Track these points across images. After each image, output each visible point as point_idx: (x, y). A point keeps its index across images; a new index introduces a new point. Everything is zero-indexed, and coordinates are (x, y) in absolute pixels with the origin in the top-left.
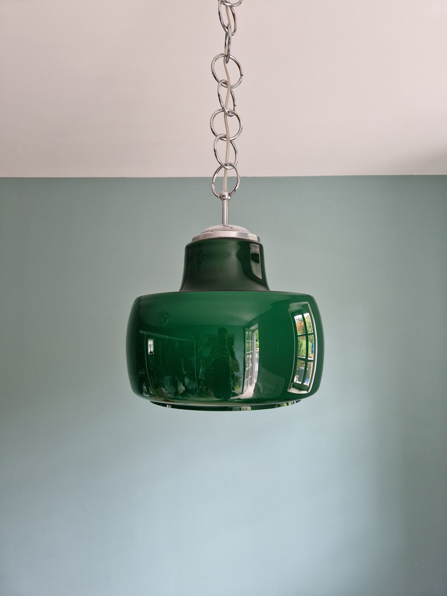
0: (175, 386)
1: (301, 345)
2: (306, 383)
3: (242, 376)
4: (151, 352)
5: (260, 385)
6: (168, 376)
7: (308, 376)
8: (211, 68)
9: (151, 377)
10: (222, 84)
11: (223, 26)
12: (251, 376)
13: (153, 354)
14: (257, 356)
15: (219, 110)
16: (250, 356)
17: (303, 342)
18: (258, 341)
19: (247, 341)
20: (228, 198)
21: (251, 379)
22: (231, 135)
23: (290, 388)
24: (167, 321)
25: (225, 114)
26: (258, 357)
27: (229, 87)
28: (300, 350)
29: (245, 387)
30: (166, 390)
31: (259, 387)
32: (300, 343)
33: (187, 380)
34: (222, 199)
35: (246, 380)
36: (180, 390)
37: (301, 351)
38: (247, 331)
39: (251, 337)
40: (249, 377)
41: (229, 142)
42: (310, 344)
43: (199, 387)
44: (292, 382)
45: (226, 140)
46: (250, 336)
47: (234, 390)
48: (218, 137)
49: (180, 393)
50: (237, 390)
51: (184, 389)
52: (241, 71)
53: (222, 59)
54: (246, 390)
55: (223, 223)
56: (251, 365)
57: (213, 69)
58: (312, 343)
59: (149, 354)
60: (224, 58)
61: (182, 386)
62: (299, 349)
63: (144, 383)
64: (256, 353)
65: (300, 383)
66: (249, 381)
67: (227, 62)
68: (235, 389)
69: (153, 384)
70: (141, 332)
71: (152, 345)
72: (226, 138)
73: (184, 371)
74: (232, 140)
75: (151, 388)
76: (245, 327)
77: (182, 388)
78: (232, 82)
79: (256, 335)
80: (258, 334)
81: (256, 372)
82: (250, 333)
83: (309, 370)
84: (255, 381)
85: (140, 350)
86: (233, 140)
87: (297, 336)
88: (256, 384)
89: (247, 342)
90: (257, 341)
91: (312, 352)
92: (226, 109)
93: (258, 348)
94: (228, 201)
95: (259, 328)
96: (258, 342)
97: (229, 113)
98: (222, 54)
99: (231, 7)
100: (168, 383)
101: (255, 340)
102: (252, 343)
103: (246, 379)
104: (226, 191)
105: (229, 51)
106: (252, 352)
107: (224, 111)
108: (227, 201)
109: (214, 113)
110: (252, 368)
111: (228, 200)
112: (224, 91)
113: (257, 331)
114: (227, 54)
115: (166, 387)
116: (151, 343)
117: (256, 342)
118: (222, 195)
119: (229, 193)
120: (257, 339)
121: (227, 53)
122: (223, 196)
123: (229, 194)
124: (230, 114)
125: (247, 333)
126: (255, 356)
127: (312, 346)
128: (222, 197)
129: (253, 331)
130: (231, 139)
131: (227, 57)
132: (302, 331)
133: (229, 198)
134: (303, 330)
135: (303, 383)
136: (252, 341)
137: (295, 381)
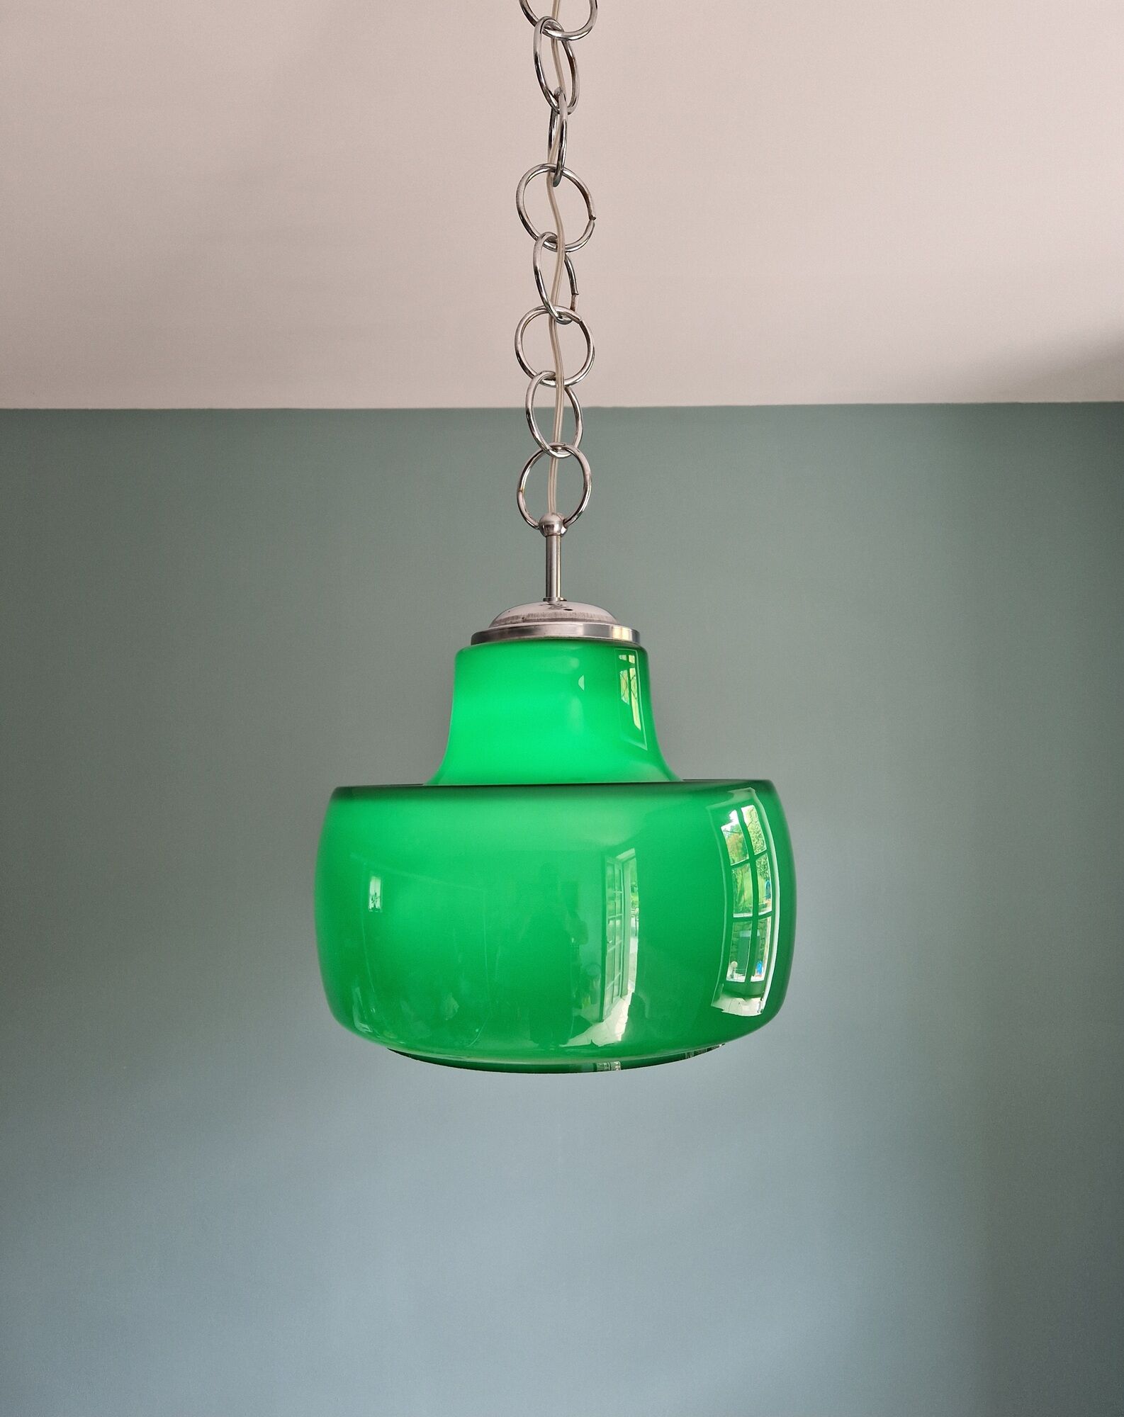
1: (742, 892)
3: (598, 971)
4: (374, 910)
7: (759, 957)
8: (517, 203)
10: (546, 243)
11: (546, 92)
13: (381, 913)
14: (634, 923)
15: (537, 309)
16: (618, 922)
17: (743, 881)
18: (636, 889)
19: (609, 892)
20: (560, 531)
22: (568, 373)
25: (551, 317)
26: (638, 925)
27: (561, 251)
28: (739, 899)
29: (607, 999)
31: (641, 1002)
34: (546, 535)
35: (608, 988)
38: (609, 864)
39: (619, 881)
41: (563, 389)
42: (762, 883)
44: (721, 982)
45: (555, 386)
47: (581, 1008)
48: (537, 380)
50: (588, 1011)
52: (591, 206)
53: (543, 177)
54: (609, 1012)
55: (548, 598)
56: (619, 942)
57: (521, 205)
58: (767, 879)
59: (371, 914)
60: (549, 175)
65: (741, 979)
66: (616, 987)
67: (556, 184)
68: (583, 1005)
72: (554, 380)
74: (568, 385)
76: (605, 856)
78: (569, 237)
79: (632, 876)
80: (635, 874)
82: (616, 870)
86: (571, 384)
87: (729, 868)
90: (633, 891)
92: (555, 305)
93: (638, 909)
94: (559, 540)
95: (637, 856)
97: (561, 318)
98: (543, 166)
99: (565, 40)
101: (628, 885)
102: (623, 898)
103: (608, 983)
104: (553, 514)
105: (560, 158)
106: (623, 914)
107: (547, 310)
108: (557, 538)
109: (526, 316)
110: (624, 950)
111: (561, 535)
112: (548, 261)
113: (633, 865)
114: (556, 166)
118: (546, 524)
119: (563, 519)
121: (556, 163)
122: (547, 528)
123: (564, 523)
124: (565, 318)
125: (609, 872)
127: (768, 885)
128: (545, 528)
129: (624, 864)
130: (566, 383)
131: (556, 173)
132: (740, 851)
133: (563, 530)
135: (748, 978)
136: (622, 892)
137: (728, 978)
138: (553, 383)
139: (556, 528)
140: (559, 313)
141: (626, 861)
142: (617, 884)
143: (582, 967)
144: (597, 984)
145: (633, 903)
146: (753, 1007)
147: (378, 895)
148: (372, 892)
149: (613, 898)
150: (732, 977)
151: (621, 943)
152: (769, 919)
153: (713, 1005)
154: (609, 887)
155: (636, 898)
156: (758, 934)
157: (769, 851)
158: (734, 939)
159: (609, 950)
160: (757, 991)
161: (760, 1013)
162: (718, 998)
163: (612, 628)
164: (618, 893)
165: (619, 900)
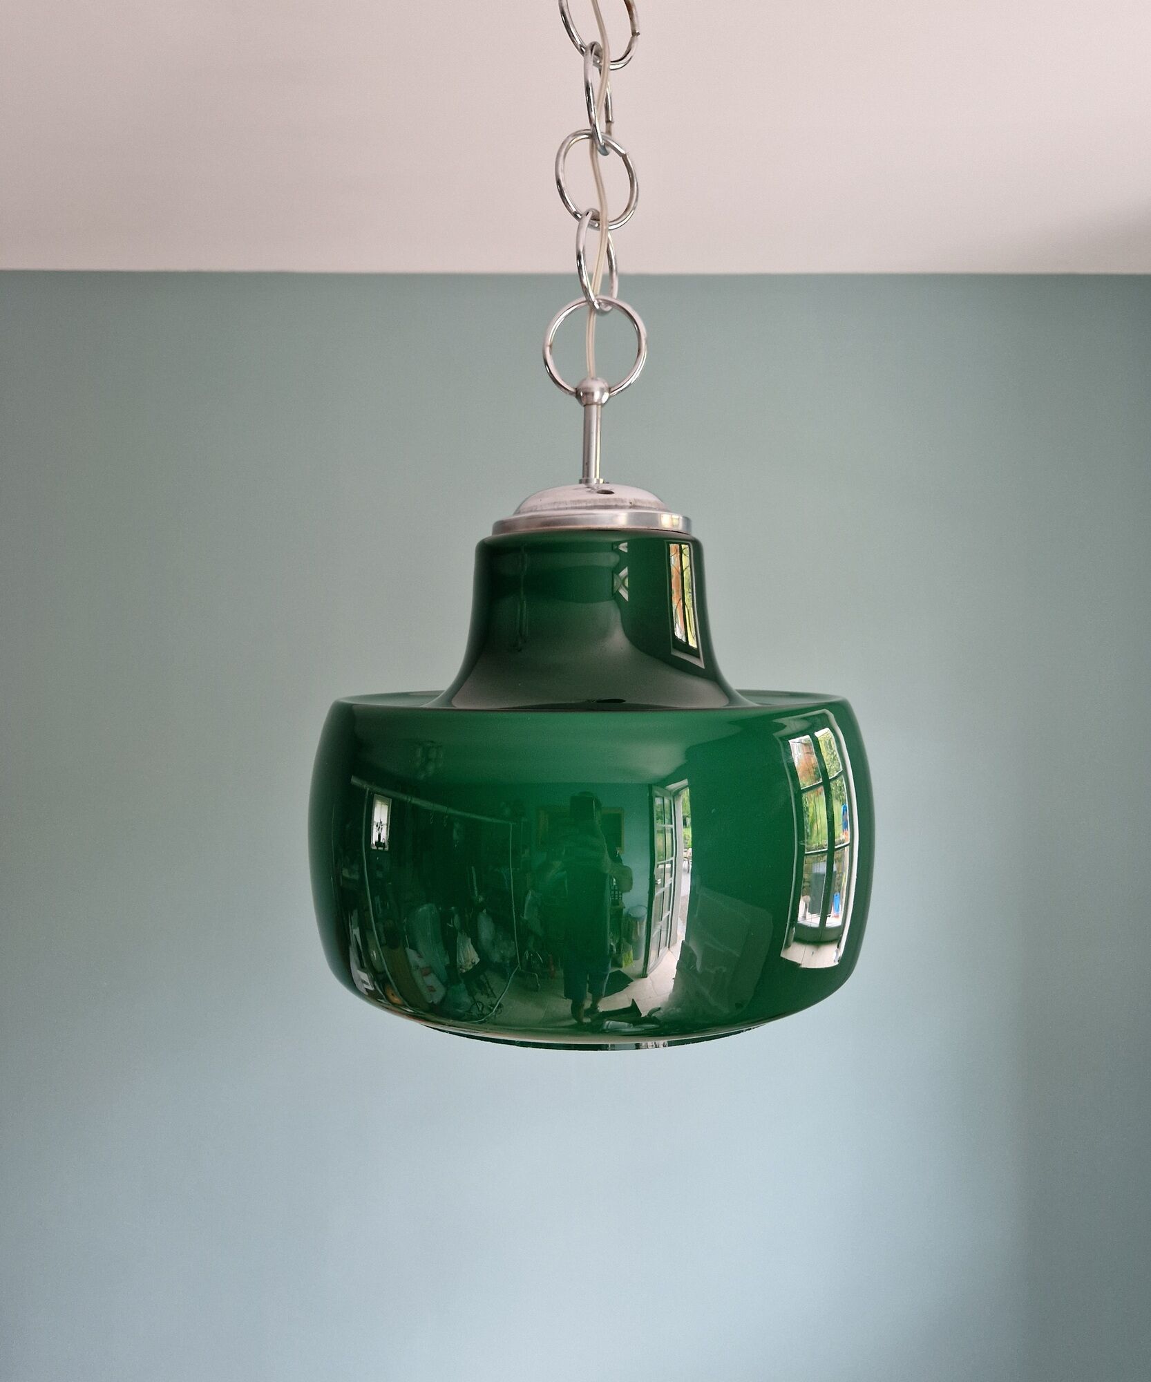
0: (451, 948)
1: (814, 821)
2: (833, 921)
3: (644, 912)
4: (378, 844)
5: (692, 945)
6: (428, 901)
7: (836, 889)
9: (377, 899)
12: (670, 912)
13: (387, 849)
17: (816, 806)
18: (689, 821)
19: (658, 825)
20: (600, 399)
21: (670, 920)
23: (788, 946)
24: (431, 768)
26: (691, 866)
28: (811, 831)
29: (653, 954)
30: (420, 957)
31: (693, 955)
32: (811, 815)
33: (486, 929)
34: (585, 404)
35: (654, 934)
36: (463, 961)
37: (815, 834)
38: (657, 797)
39: (669, 813)
40: (664, 917)
42: (838, 808)
43: (522, 955)
44: (791, 926)
46: (667, 809)
47: (621, 966)
49: (464, 971)
50: (631, 966)
51: (477, 960)
54: (655, 966)
55: (585, 479)
56: (669, 881)
58: (843, 802)
59: (375, 848)
61: (471, 946)
62: (808, 831)
63: (355, 913)
65: (815, 921)
66: (664, 934)
68: (624, 964)
69: (381, 929)
70: (354, 780)
71: (385, 828)
73: (479, 894)
75: (374, 940)
76: (653, 787)
77: (469, 956)
79: (684, 806)
80: (688, 804)
81: (684, 897)
82: (666, 801)
83: (838, 869)
84: (680, 933)
85: (348, 826)
87: (799, 793)
88: (685, 947)
89: (658, 832)
90: (685, 823)
91: (845, 826)
94: (600, 410)
96: (690, 830)
100: (429, 934)
101: (680, 822)
102: (674, 833)
103: (655, 927)
104: (592, 379)
108: (597, 407)
110: (673, 889)
111: (603, 405)
113: (686, 794)
115: (421, 949)
116: (381, 814)
117: (683, 830)
118: (585, 390)
120: (686, 814)
122: (586, 394)
125: (658, 801)
127: (845, 810)
128: (583, 396)
129: (677, 794)
132: (813, 776)
133: (605, 398)
134: (815, 774)
135: (823, 921)
136: (673, 826)
137: (800, 920)
139: (597, 396)
142: (667, 816)
143: (625, 911)
144: (642, 932)
145: (685, 839)
146: (828, 957)
147: (385, 821)
148: (376, 819)
149: (664, 831)
150: (805, 917)
151: (671, 884)
152: (847, 849)
153: (783, 955)
154: (658, 819)
155: (688, 832)
156: (835, 869)
157: (845, 771)
158: (805, 876)
159: (658, 893)
160: (834, 936)
161: (837, 963)
162: (789, 946)
163: (659, 515)
164: (668, 826)
165: (670, 834)
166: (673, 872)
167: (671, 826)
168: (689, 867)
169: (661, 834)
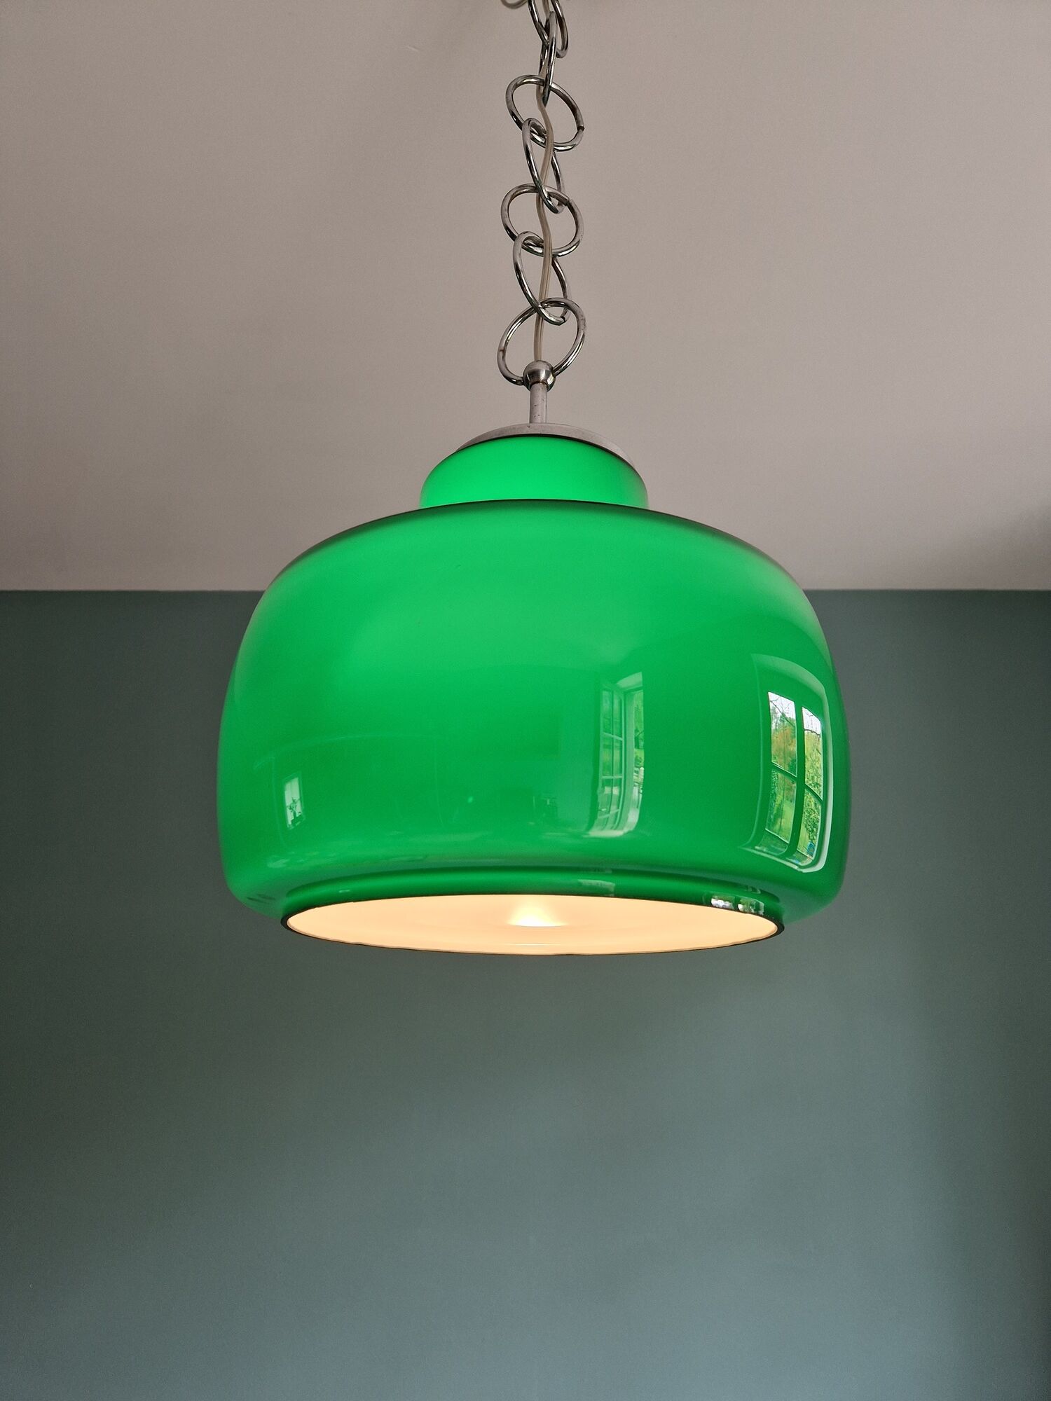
14: (636, 794)
18: (642, 744)
26: (641, 795)
38: (605, 690)
39: (618, 721)
45: (541, 254)
46: (616, 719)
52: (579, 118)
64: (635, 786)
72: (541, 247)
89: (605, 747)
90: (637, 746)
93: (642, 769)
96: (643, 751)
102: (623, 748)
105: (549, 75)
113: (638, 700)
117: (635, 750)
126: (632, 792)
136: (623, 739)
138: (540, 251)
139: (543, 376)
140: (549, 194)
141: (629, 691)
145: (636, 759)
149: (611, 747)
151: (617, 813)
155: (641, 754)
165: (618, 751)
166: (622, 801)
167: (620, 739)
168: (639, 796)
169: (607, 750)
